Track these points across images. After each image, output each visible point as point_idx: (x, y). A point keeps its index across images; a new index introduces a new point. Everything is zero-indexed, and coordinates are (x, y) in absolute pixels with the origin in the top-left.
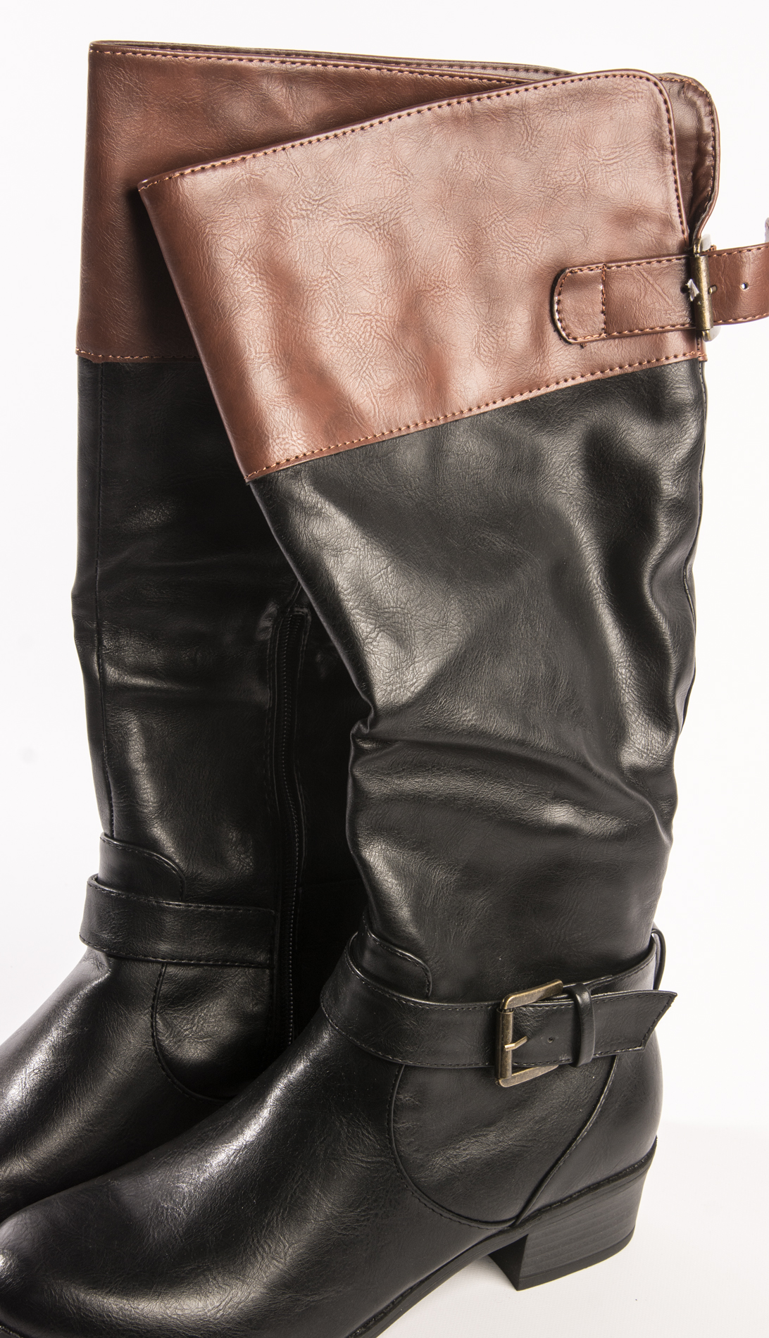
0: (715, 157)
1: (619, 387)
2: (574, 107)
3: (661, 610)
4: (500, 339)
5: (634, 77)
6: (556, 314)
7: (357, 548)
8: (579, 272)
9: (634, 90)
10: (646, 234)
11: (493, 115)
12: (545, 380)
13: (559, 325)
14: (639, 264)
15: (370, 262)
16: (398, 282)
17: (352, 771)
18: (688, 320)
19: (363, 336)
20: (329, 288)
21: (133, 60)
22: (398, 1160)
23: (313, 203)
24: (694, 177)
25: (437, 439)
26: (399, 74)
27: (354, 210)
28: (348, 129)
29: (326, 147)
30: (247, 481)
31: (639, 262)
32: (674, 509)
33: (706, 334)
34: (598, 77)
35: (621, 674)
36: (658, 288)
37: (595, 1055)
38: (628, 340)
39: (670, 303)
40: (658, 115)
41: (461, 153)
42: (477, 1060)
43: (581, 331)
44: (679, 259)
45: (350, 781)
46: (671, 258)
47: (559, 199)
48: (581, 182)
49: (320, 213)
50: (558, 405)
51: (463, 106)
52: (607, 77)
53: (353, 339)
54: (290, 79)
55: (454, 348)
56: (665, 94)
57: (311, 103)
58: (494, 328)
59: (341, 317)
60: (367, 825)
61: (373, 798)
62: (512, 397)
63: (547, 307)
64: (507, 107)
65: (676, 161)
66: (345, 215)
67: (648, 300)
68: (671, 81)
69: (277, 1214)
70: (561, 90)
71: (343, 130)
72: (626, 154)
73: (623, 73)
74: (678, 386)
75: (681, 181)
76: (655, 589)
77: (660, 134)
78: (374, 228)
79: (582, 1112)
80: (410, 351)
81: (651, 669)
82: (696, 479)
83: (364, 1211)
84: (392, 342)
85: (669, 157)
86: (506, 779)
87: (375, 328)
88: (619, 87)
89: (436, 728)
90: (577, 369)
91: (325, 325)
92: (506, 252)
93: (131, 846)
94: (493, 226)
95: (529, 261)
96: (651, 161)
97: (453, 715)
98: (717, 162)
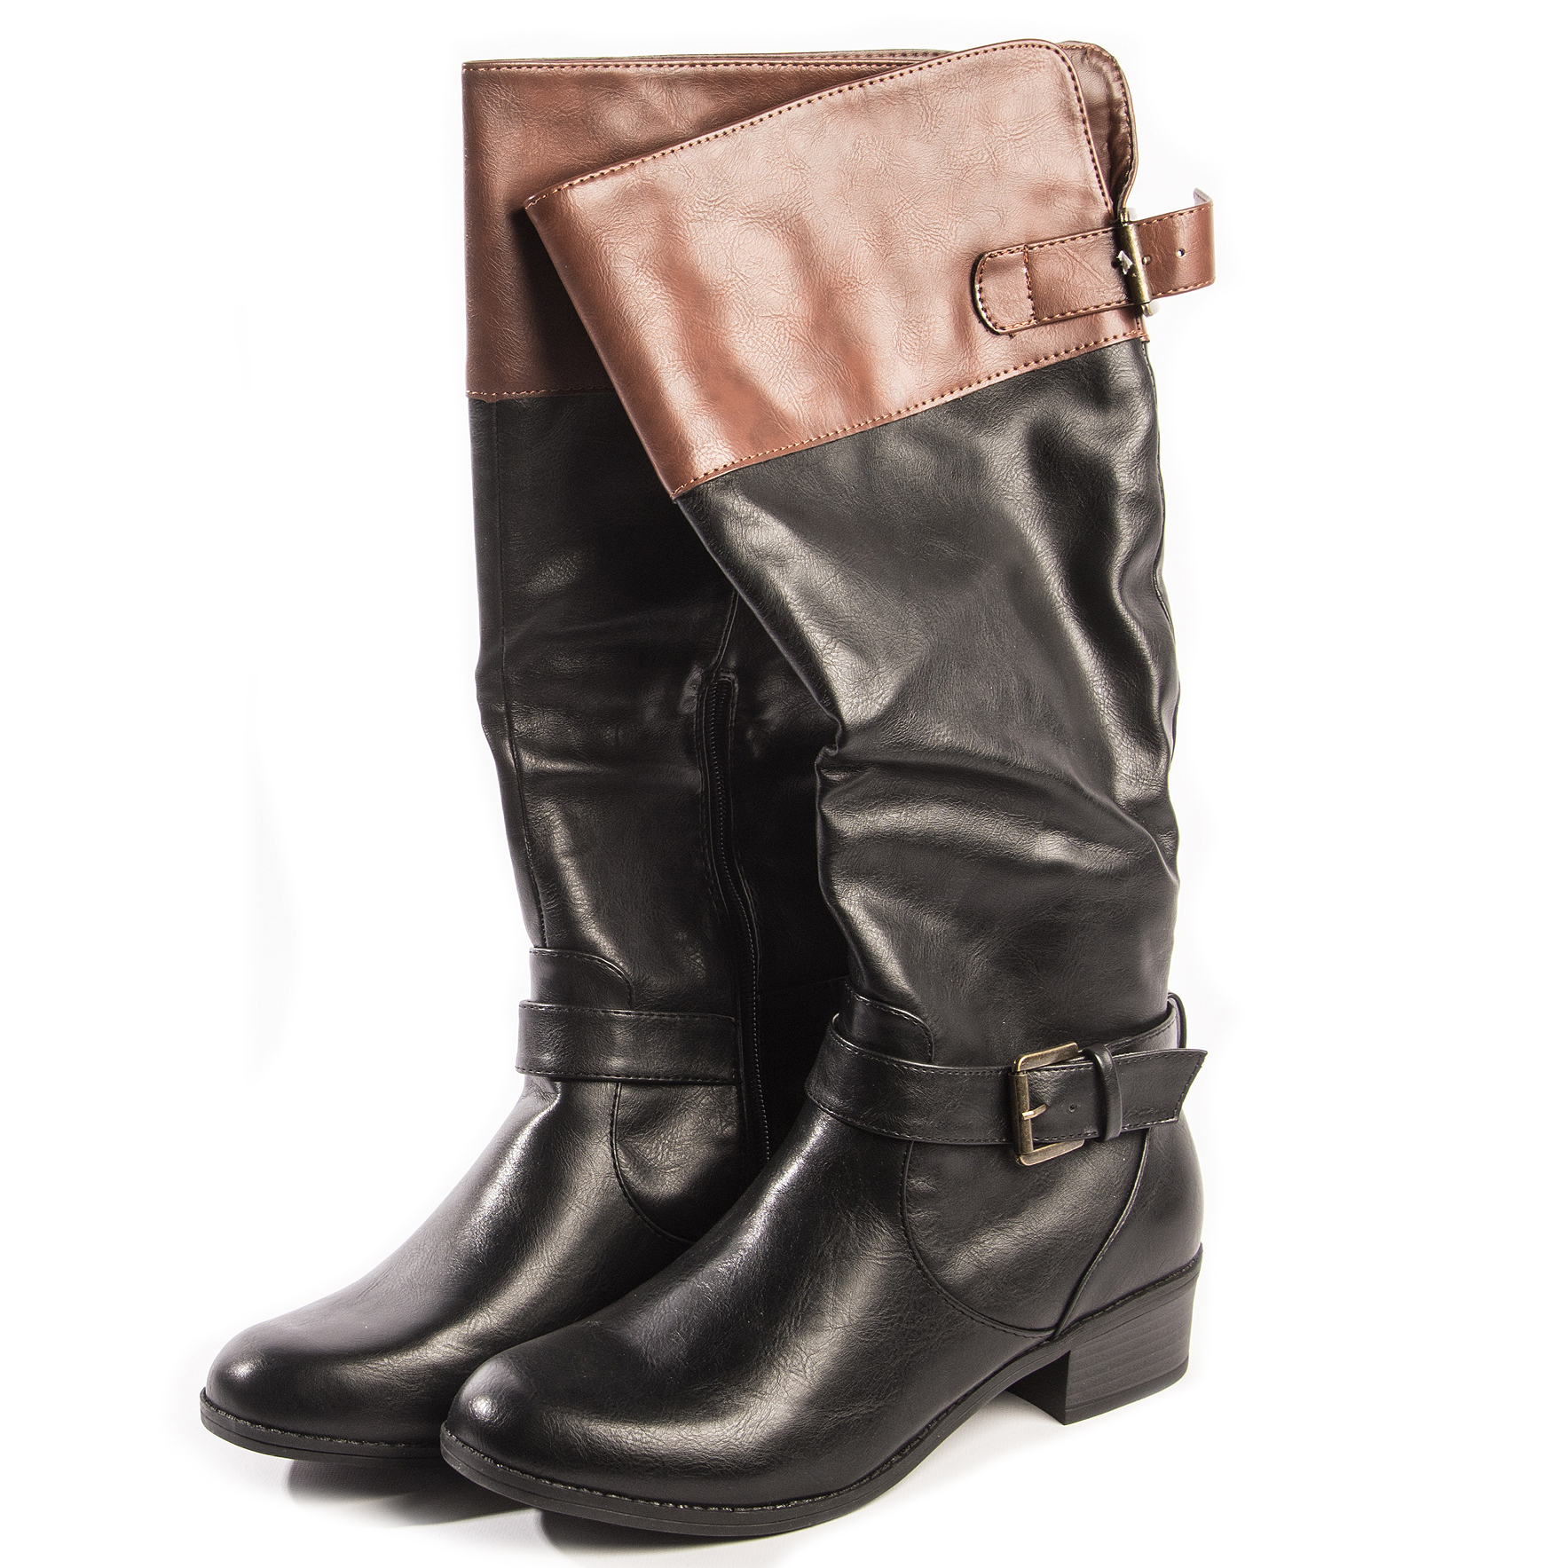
0: (1130, 123)
1: (1057, 377)
2: (973, 82)
3: (1134, 617)
4: (922, 335)
5: (1033, 46)
6: (979, 303)
7: (801, 556)
8: (999, 256)
9: (1035, 59)
10: (1065, 210)
11: (888, 98)
12: (976, 375)
13: (984, 315)
14: (1063, 242)
15: (776, 261)
16: (808, 281)
17: (820, 808)
18: (1124, 297)
19: (777, 339)
20: (736, 291)
21: (508, 74)
22: (917, 1254)
23: (709, 204)
24: (1109, 147)
25: (866, 444)
26: (783, 67)
27: (752, 209)
28: (737, 126)
29: (716, 146)
30: (673, 498)
31: (1063, 239)
32: (1135, 503)
33: (1146, 308)
34: (995, 49)
35: (1097, 694)
36: (1086, 265)
37: (1123, 1127)
38: (1061, 324)
39: (1102, 280)
40: (1063, 84)
41: (858, 141)
42: (991, 1136)
43: (1008, 320)
44: (1106, 232)
45: (819, 820)
46: (1097, 232)
47: (968, 180)
48: (990, 160)
49: (717, 214)
50: (992, 404)
51: (854, 92)
52: (1004, 48)
53: (767, 343)
54: (670, 82)
55: (873, 347)
56: (1069, 61)
57: (696, 104)
58: (914, 323)
59: (751, 321)
60: (842, 870)
61: (846, 838)
62: (943, 396)
63: (969, 297)
64: (902, 89)
65: (1089, 130)
66: (745, 214)
67: (1078, 279)
68: (1071, 48)
69: (789, 1325)
70: (957, 66)
71: (732, 127)
72: (1035, 127)
73: (1020, 43)
74: (1122, 369)
75: (1097, 151)
76: (1126, 594)
77: (1068, 103)
78: (776, 225)
79: (1115, 1200)
80: (828, 352)
81: (1130, 684)
82: (1154, 470)
83: (887, 1314)
84: (808, 344)
85: (1081, 127)
86: (989, 809)
87: (789, 329)
88: (1019, 58)
89: (908, 745)
90: (1009, 361)
91: (736, 330)
92: (918, 241)
93: (568, 952)
94: (901, 214)
95: (943, 249)
96: (1062, 133)
97: (926, 730)
98: (1133, 128)
